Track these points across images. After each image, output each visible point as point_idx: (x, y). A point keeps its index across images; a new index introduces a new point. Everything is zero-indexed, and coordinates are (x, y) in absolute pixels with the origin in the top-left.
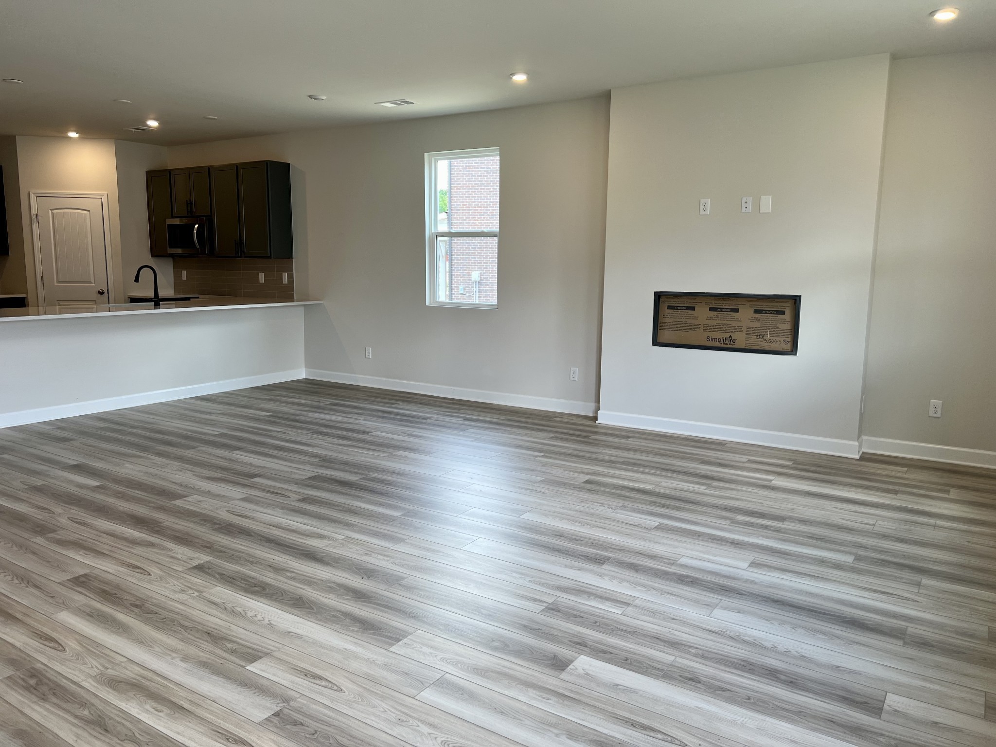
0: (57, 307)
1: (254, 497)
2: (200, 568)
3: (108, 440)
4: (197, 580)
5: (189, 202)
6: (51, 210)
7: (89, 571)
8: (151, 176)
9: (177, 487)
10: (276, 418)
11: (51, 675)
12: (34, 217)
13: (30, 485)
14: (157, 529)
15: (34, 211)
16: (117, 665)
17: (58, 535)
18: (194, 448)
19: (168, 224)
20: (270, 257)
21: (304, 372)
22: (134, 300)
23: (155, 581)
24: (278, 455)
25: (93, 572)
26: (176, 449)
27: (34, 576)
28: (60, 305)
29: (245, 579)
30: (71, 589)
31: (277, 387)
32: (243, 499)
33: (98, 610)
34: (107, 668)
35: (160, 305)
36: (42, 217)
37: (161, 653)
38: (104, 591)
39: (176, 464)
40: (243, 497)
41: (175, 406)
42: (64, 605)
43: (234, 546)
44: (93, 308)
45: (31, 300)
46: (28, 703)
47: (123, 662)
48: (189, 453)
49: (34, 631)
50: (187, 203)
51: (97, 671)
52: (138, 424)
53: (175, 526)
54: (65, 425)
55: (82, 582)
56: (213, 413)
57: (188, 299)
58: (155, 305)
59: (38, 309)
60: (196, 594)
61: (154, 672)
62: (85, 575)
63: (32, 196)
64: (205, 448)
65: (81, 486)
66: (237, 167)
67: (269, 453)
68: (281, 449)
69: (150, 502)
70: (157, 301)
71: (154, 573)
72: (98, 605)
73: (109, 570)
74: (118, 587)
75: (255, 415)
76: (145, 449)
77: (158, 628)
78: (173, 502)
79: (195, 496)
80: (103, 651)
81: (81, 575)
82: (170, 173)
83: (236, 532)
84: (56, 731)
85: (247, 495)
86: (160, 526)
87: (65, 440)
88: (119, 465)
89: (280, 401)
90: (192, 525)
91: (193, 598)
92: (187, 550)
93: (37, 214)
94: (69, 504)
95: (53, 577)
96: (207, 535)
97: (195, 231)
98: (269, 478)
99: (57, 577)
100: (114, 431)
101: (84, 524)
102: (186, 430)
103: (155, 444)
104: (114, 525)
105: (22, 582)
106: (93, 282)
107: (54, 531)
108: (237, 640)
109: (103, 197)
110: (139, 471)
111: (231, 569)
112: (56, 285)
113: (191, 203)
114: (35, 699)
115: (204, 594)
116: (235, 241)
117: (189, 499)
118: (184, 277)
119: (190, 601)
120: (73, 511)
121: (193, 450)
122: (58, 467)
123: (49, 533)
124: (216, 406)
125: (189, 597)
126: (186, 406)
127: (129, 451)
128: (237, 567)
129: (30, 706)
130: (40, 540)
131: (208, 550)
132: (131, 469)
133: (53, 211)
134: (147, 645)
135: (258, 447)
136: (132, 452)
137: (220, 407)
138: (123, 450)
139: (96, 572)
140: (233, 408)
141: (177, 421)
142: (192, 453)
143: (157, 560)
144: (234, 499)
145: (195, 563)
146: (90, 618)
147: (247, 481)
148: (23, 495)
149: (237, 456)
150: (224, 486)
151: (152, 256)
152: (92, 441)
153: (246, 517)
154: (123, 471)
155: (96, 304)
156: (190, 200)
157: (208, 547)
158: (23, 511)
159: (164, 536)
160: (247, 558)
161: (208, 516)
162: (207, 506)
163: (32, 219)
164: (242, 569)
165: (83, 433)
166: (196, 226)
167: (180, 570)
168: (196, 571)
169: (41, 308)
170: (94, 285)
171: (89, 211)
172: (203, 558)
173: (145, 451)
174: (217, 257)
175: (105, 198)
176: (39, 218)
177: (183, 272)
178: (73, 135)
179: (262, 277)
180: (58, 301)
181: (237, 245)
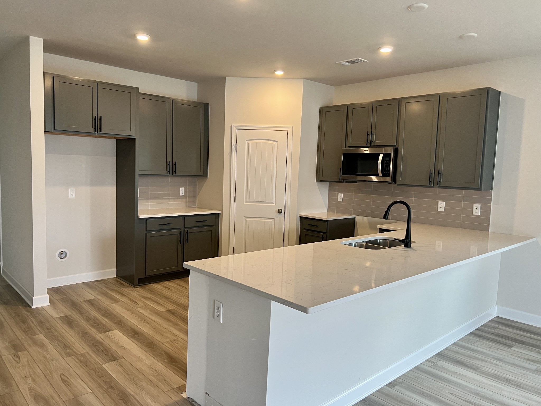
6: (247, 141)
12: (233, 147)
15: (234, 142)
28: (246, 221)
36: (240, 147)
45: (224, 216)
50: (368, 134)
63: (234, 129)
82: (348, 107)
93: (236, 144)
97: (380, 160)
106: (274, 202)
109: (289, 130)
112: (245, 204)
118: (340, 199)
133: (248, 142)
151: (317, 180)
156: (371, 132)
166: (381, 156)
170: (275, 205)
171: (277, 142)
174: (399, 185)
175: (290, 130)
176: (237, 147)
177: (339, 194)
178: (279, 73)
179: (442, 206)
180: (245, 217)
181: (431, 174)
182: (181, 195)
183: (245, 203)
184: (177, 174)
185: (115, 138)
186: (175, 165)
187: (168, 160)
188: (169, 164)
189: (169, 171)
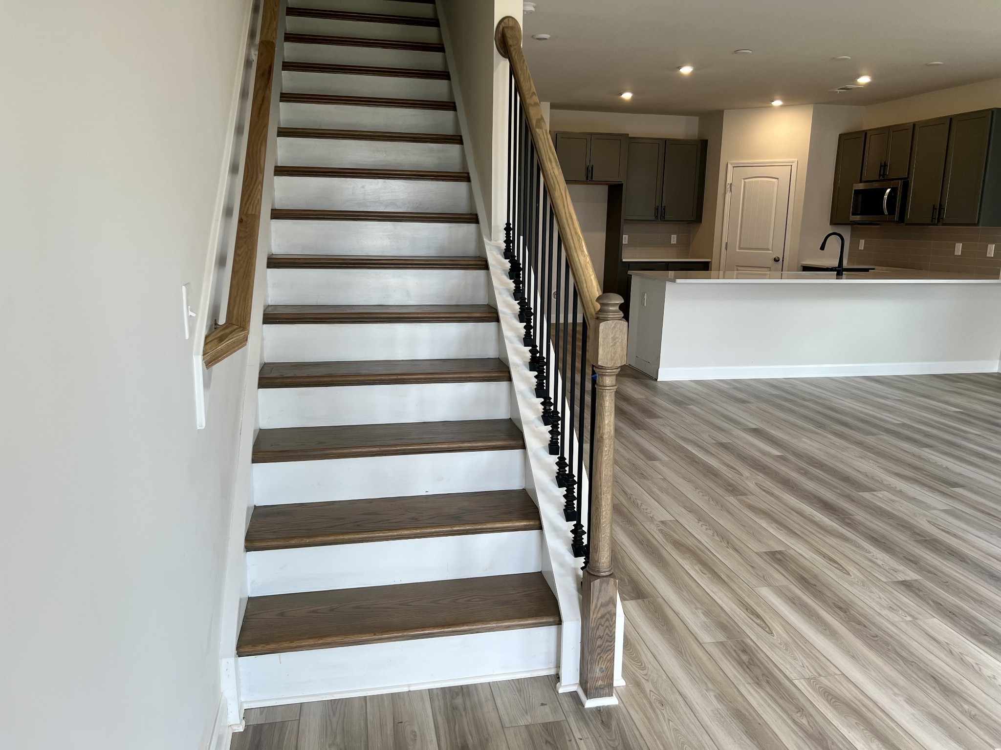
0: (735, 272)
1: (961, 513)
2: (907, 586)
3: (781, 408)
4: (907, 600)
5: (883, 164)
6: (744, 179)
7: (784, 549)
8: (845, 139)
9: (862, 477)
10: (968, 416)
11: (761, 656)
12: (728, 187)
13: (718, 441)
14: (848, 521)
15: (729, 181)
16: (831, 675)
17: (748, 498)
18: (873, 434)
19: (856, 189)
20: (977, 225)
21: (997, 365)
22: (806, 268)
23: (857, 585)
24: (981, 464)
25: (788, 551)
26: (854, 432)
27: (731, 536)
28: (738, 270)
29: (971, 620)
30: (769, 564)
31: (963, 378)
32: (945, 511)
33: (799, 598)
34: (820, 675)
35: (842, 275)
36: (735, 186)
37: (879, 681)
38: (803, 578)
39: (857, 450)
40: (945, 508)
41: (843, 383)
42: (765, 580)
43: (946, 569)
44: (766, 275)
45: (714, 265)
46: (744, 682)
47: (836, 674)
48: (869, 440)
49: (739, 599)
50: (881, 166)
51: (810, 674)
52: (809, 397)
53: (868, 523)
54: (741, 387)
55: (778, 558)
56: (889, 399)
57: (867, 270)
58: (838, 274)
59: (719, 273)
60: (909, 618)
61: (875, 703)
62: (780, 552)
63: (730, 167)
64: (885, 437)
65: (764, 453)
66: (951, 119)
67: (968, 459)
68: (985, 457)
69: (836, 488)
70: (839, 271)
71: (854, 573)
72: (798, 592)
73: (806, 556)
74: (815, 577)
75: (941, 408)
76: (821, 426)
77: (870, 647)
78: (860, 493)
79: (886, 493)
80: (812, 651)
81: (776, 551)
82: (866, 134)
83: (946, 552)
84: (776, 731)
85: (951, 508)
86: (850, 518)
87: (743, 401)
88: (797, 438)
89: (969, 397)
90: (888, 528)
91: (906, 622)
92: (888, 557)
93: (731, 184)
94: (753, 468)
95: (749, 544)
96: (908, 545)
97: (886, 197)
98: (976, 493)
99: (754, 545)
100: (787, 400)
101: (772, 494)
102: (862, 412)
103: (831, 423)
104: (801, 503)
105: (722, 541)
106: (771, 249)
107: (745, 494)
108: (975, 702)
109: (792, 165)
110: (820, 450)
111: (949, 600)
112: (737, 252)
113: (885, 165)
114: (750, 680)
115: (919, 621)
116: (934, 206)
117: (879, 494)
118: (862, 247)
119: (903, 624)
120: (759, 477)
121: (873, 437)
122: (739, 428)
123: (741, 495)
124: (890, 390)
125: (901, 620)
126: (855, 384)
127: (806, 425)
128: (957, 601)
129: (745, 686)
130: (731, 499)
131: (914, 565)
132: (809, 444)
134: (860, 662)
135: (952, 449)
136: (807, 426)
137: (897, 392)
138: (799, 422)
139: (792, 552)
140: (913, 396)
141: (850, 401)
142: (871, 440)
143: (854, 559)
144: (935, 509)
145: (901, 577)
146: (793, 605)
147: (947, 490)
148: (713, 450)
149: (927, 454)
150: (918, 489)
151: (831, 224)
152: (765, 406)
153: (955, 535)
154: (802, 445)
155: (770, 271)
156: (885, 162)
157: (912, 561)
158: (715, 466)
159: (857, 531)
160: (967, 591)
161: (907, 522)
162: (902, 508)
163: (727, 188)
164: (962, 604)
165: (758, 397)
166: (888, 191)
167: (885, 580)
168: (903, 588)
169: (721, 273)
170: (771, 252)
171: (777, 179)
172: (911, 575)
173: (820, 427)
174: (907, 224)
175: (794, 165)
176: (733, 187)
177: (861, 240)
178: (777, 103)
179: (959, 248)
180: (737, 266)
181: (935, 210)
182: (672, 243)
183: (738, 250)
184: (665, 219)
185: (607, 184)
186: (665, 209)
187: (657, 205)
188: (658, 209)
189: (657, 216)
